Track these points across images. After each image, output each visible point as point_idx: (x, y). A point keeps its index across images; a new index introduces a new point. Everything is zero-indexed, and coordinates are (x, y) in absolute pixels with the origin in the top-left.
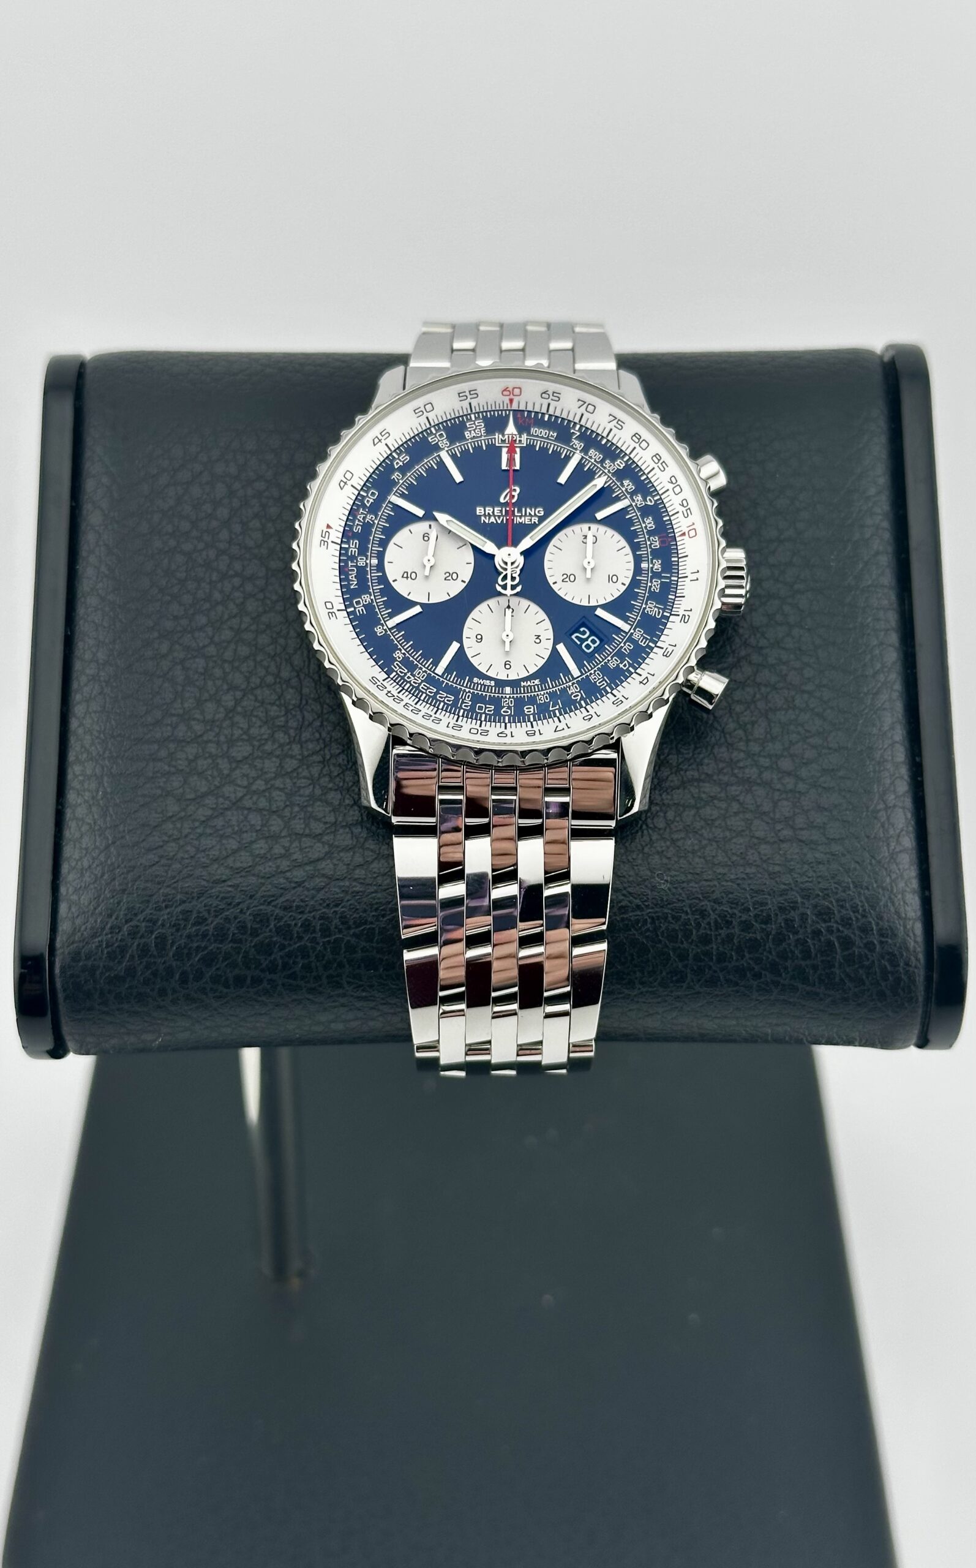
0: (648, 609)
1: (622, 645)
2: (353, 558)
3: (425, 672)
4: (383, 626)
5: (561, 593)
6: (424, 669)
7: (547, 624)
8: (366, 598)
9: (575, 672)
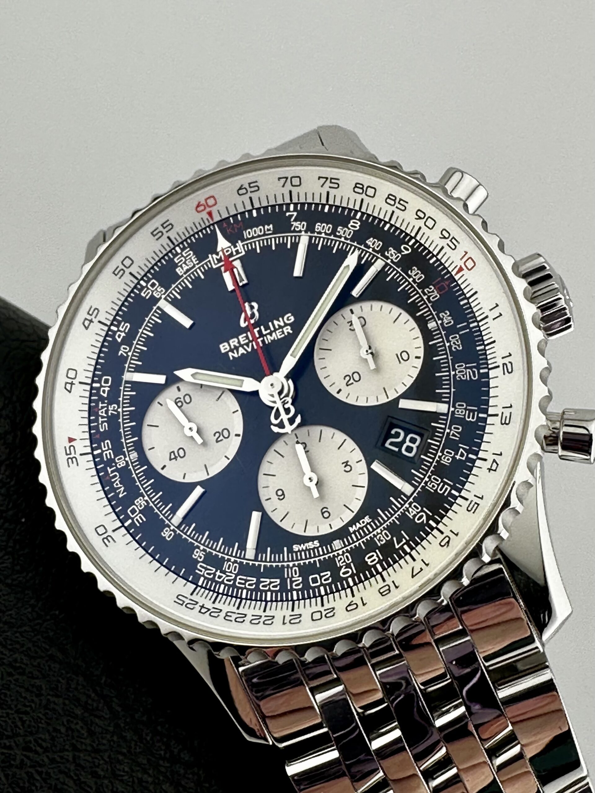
0: (459, 375)
1: (448, 431)
2: (110, 462)
3: (236, 562)
4: (169, 527)
5: (351, 401)
6: (233, 559)
7: (350, 444)
8: (140, 503)
9: (407, 489)
